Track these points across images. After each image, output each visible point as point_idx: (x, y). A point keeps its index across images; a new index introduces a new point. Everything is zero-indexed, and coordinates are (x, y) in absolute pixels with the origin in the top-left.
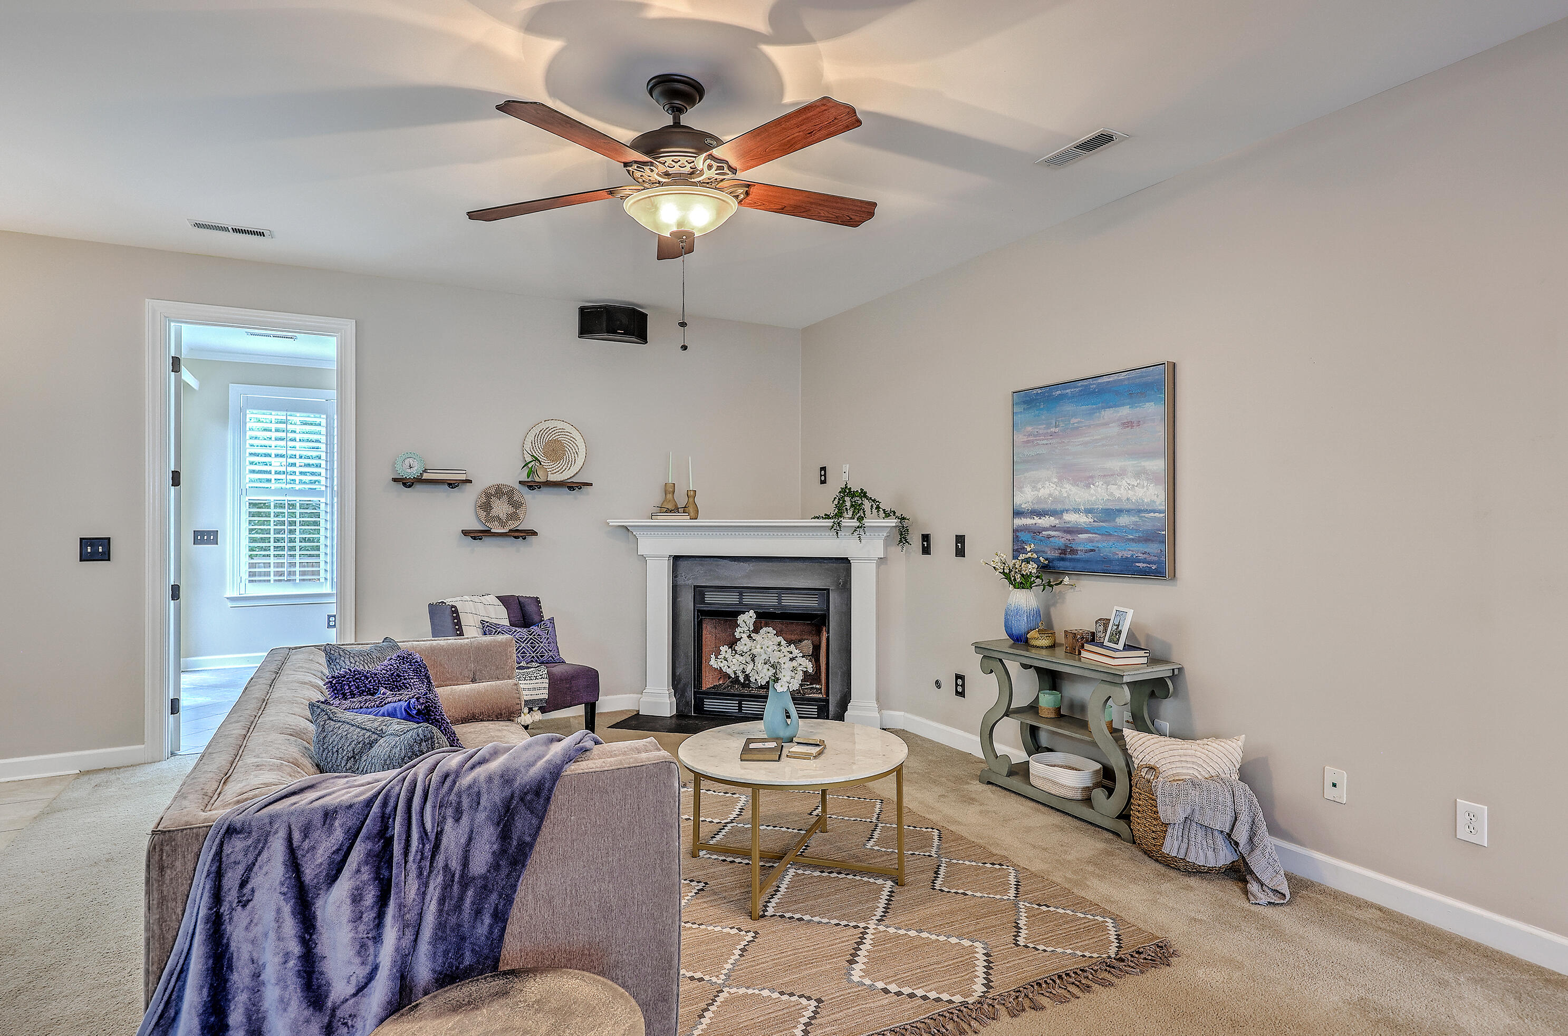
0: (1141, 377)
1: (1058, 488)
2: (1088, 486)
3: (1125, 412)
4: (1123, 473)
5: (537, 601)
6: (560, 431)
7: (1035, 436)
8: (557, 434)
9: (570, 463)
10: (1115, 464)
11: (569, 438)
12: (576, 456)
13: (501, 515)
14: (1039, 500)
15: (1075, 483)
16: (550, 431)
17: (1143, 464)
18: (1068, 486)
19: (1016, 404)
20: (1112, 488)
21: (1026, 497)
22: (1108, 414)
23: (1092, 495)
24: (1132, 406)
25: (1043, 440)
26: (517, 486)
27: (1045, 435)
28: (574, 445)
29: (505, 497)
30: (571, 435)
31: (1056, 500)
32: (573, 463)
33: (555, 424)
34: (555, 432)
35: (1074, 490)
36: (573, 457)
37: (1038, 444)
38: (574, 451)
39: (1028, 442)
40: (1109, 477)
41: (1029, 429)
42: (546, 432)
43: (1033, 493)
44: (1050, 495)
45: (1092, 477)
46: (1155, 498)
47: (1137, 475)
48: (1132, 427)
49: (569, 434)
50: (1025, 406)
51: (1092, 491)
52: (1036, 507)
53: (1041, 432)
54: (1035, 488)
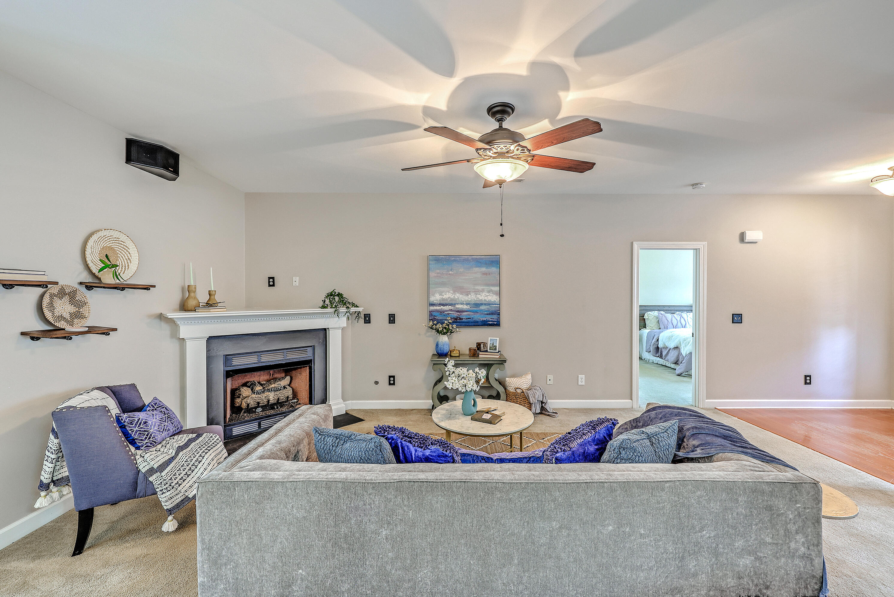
0: (490, 258)
1: (453, 295)
2: (468, 295)
3: (484, 269)
4: (483, 291)
5: (133, 386)
6: (115, 239)
7: (441, 274)
8: (111, 242)
9: (124, 268)
10: (480, 288)
11: (122, 246)
12: (129, 262)
13: (64, 315)
14: (443, 299)
15: (462, 293)
16: (106, 239)
17: (491, 288)
18: (458, 295)
19: (431, 260)
20: (478, 296)
21: (436, 298)
22: (476, 269)
23: (469, 298)
24: (487, 268)
25: (445, 276)
26: (77, 286)
27: (447, 274)
28: (127, 253)
29: (66, 298)
30: (125, 244)
31: (452, 300)
32: (127, 267)
33: (112, 233)
34: (110, 240)
35: (461, 296)
36: (126, 263)
37: (443, 278)
38: (127, 257)
39: (438, 276)
40: (477, 292)
41: (438, 271)
42: (102, 239)
43: (440, 297)
44: (449, 298)
45: (469, 292)
46: (496, 300)
47: (489, 292)
48: (487, 275)
49: (122, 243)
50: (436, 262)
51: (469, 297)
52: (442, 302)
53: (444, 273)
54: (440, 295)
